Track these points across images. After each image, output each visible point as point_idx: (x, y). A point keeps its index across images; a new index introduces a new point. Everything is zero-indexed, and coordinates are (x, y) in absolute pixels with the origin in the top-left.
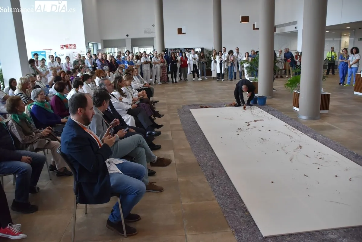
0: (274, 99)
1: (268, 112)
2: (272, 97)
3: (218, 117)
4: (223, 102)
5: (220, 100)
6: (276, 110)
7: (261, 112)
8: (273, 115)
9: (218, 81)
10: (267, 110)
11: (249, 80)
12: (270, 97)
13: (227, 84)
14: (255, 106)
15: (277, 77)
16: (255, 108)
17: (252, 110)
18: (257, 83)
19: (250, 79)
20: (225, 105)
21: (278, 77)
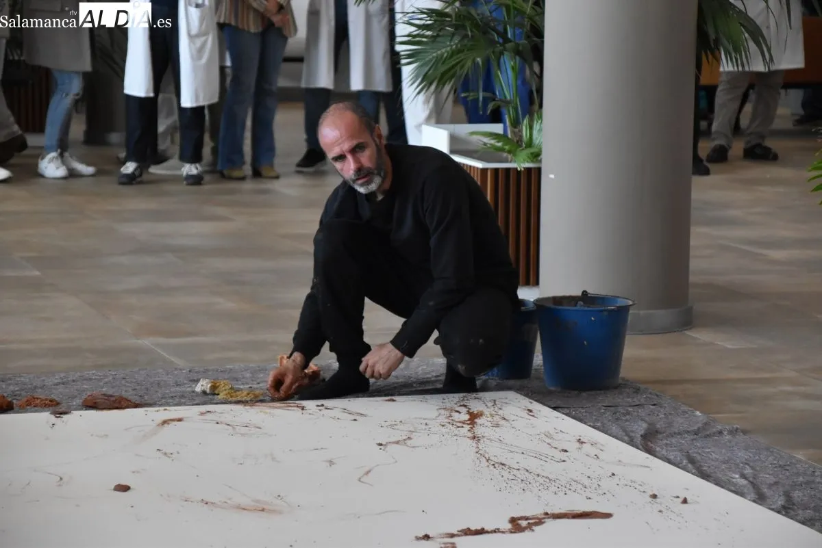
0: (701, 335)
1: (648, 442)
2: (687, 321)
3: (124, 488)
4: (180, 362)
5: (146, 342)
6: (733, 432)
7: (572, 446)
8: (705, 476)
9: (131, 180)
10: (640, 428)
11: (443, 147)
12: (662, 316)
13: (220, 211)
14: (511, 395)
15: (720, 155)
16: (508, 411)
17: (479, 430)
18: (533, 176)
19: (453, 139)
20: (203, 385)
21: (731, 153)
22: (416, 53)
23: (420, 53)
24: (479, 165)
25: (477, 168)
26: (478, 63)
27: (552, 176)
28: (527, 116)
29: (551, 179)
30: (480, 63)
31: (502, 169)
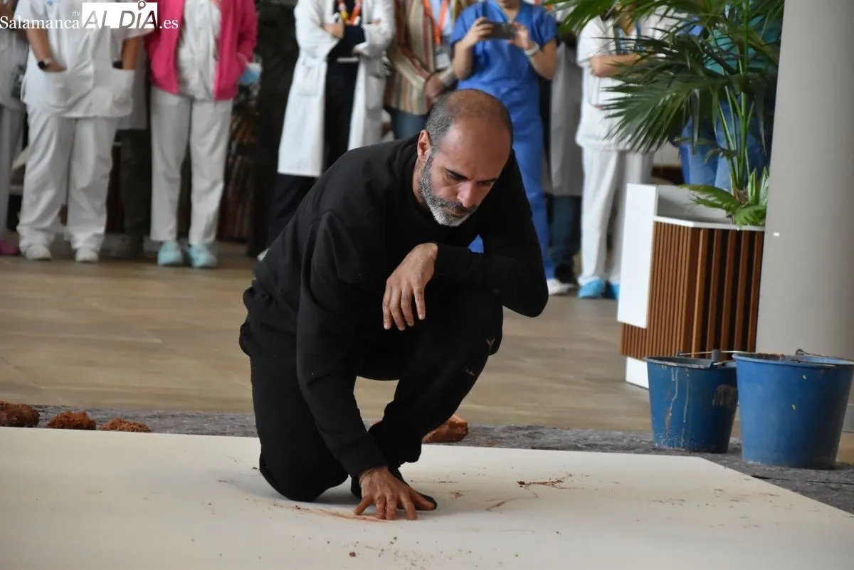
18: (754, 242)
22: (626, 102)
23: (631, 102)
24: (690, 224)
25: (688, 228)
26: (695, 94)
27: (777, 234)
28: (755, 170)
29: (776, 237)
30: (698, 96)
31: (719, 230)
